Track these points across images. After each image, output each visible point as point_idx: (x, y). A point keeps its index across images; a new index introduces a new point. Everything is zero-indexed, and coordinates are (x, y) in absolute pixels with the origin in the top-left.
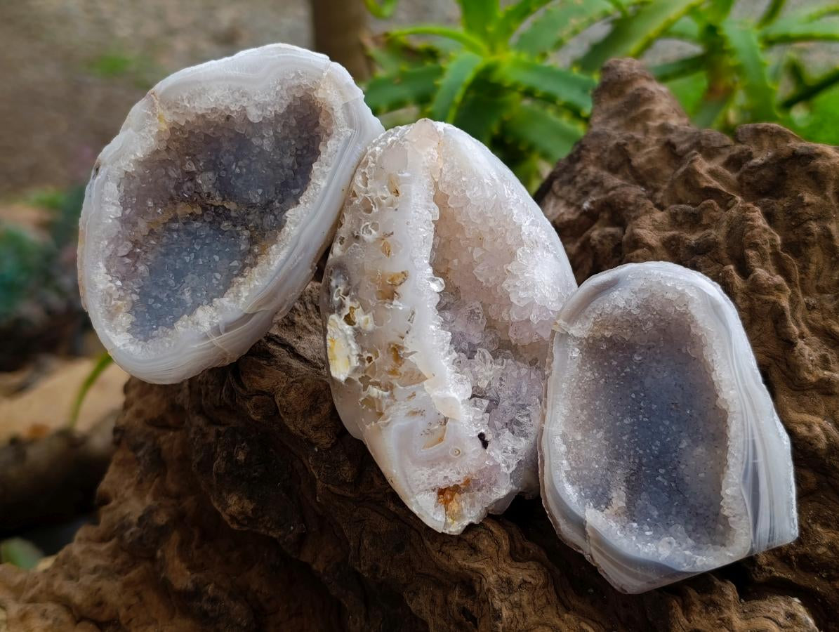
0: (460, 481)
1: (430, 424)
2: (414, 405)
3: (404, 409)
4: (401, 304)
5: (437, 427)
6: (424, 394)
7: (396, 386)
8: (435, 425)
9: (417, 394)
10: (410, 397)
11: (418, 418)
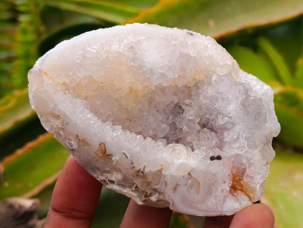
0: (230, 183)
1: (186, 184)
2: (170, 186)
3: (170, 192)
4: (116, 157)
5: (190, 182)
6: (169, 177)
7: (156, 188)
8: (188, 182)
9: (166, 180)
10: (166, 185)
11: (179, 189)
